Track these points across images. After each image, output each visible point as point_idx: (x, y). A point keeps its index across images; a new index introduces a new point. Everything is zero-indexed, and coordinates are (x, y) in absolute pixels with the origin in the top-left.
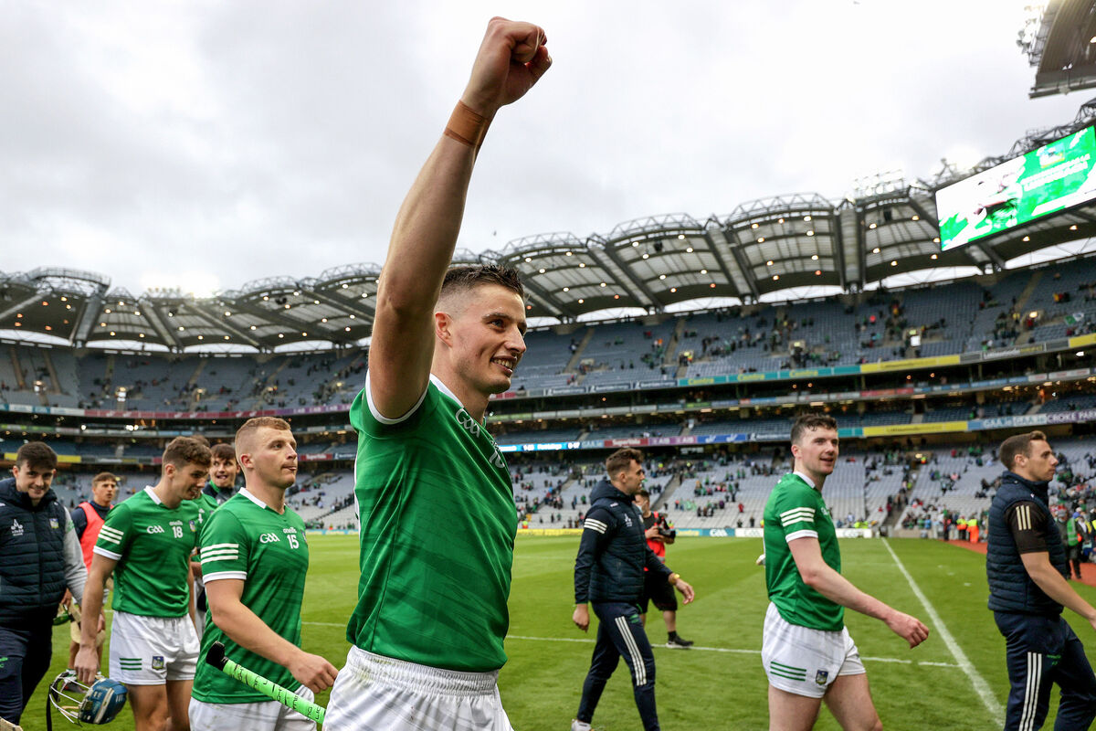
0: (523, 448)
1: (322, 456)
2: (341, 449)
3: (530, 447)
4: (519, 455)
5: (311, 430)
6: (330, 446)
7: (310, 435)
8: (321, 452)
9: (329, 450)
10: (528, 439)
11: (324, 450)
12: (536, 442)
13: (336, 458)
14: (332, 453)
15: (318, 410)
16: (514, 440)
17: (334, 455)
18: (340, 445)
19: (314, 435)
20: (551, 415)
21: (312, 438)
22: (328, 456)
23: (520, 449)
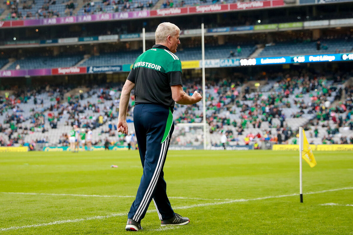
0: (293, 60)
1: (75, 70)
2: (97, 62)
3: (300, 59)
4: (288, 67)
5: (62, 41)
6: (82, 59)
7: (61, 47)
8: (73, 66)
9: (82, 62)
10: (298, 50)
11: (76, 64)
12: (307, 54)
13: (91, 71)
14: (85, 66)
15: (70, 20)
16: (283, 51)
17: (88, 68)
18: (93, 57)
19: (64, 47)
20: (323, 24)
21: (62, 50)
22: (82, 69)
23: (289, 62)
